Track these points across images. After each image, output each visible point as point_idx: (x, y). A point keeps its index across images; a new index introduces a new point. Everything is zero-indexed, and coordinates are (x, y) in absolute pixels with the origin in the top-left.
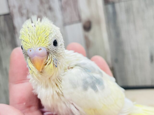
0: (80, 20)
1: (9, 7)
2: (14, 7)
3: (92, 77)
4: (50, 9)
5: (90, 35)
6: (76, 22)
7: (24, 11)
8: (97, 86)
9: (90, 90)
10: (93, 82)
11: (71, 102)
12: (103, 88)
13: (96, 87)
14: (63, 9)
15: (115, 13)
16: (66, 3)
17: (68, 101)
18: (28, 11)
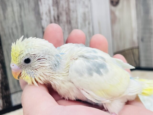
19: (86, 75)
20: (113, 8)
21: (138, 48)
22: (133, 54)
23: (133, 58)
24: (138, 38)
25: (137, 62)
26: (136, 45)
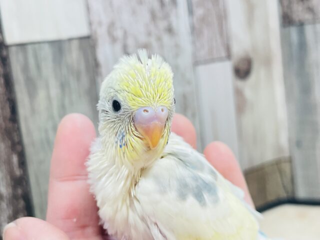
0: (229, 56)
1: (90, 24)
2: (100, 24)
3: (196, 179)
4: (170, 30)
5: (248, 86)
6: (220, 59)
7: (119, 33)
8: (206, 196)
9: (191, 200)
10: (197, 187)
11: (153, 220)
12: (216, 201)
13: (203, 196)
14: (195, 31)
15: (303, 46)
16: (203, 20)
17: (149, 217)
18: (125, 33)
19: (172, 195)
20: (240, 83)
21: (290, 160)
22: (281, 172)
23: (279, 179)
24: (290, 140)
25: (289, 186)
26: (286, 154)
